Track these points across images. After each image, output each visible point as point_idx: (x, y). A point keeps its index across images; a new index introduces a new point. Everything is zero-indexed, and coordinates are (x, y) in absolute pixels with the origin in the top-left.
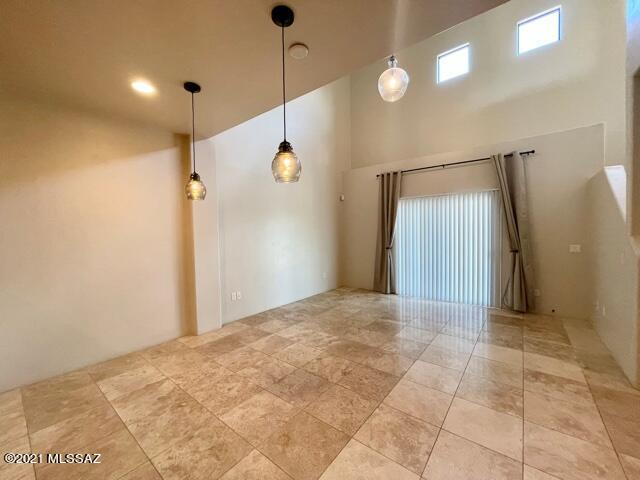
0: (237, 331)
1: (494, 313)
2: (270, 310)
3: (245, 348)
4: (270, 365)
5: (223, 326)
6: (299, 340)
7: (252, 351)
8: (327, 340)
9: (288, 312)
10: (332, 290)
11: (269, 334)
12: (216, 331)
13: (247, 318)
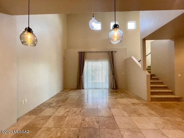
0: (29, 121)
1: (110, 90)
2: (41, 105)
3: (42, 129)
4: (65, 133)
5: (17, 120)
6: (68, 115)
7: (49, 129)
8: (78, 111)
9: (51, 104)
10: (62, 91)
11: (51, 116)
12: (13, 126)
13: (30, 112)
